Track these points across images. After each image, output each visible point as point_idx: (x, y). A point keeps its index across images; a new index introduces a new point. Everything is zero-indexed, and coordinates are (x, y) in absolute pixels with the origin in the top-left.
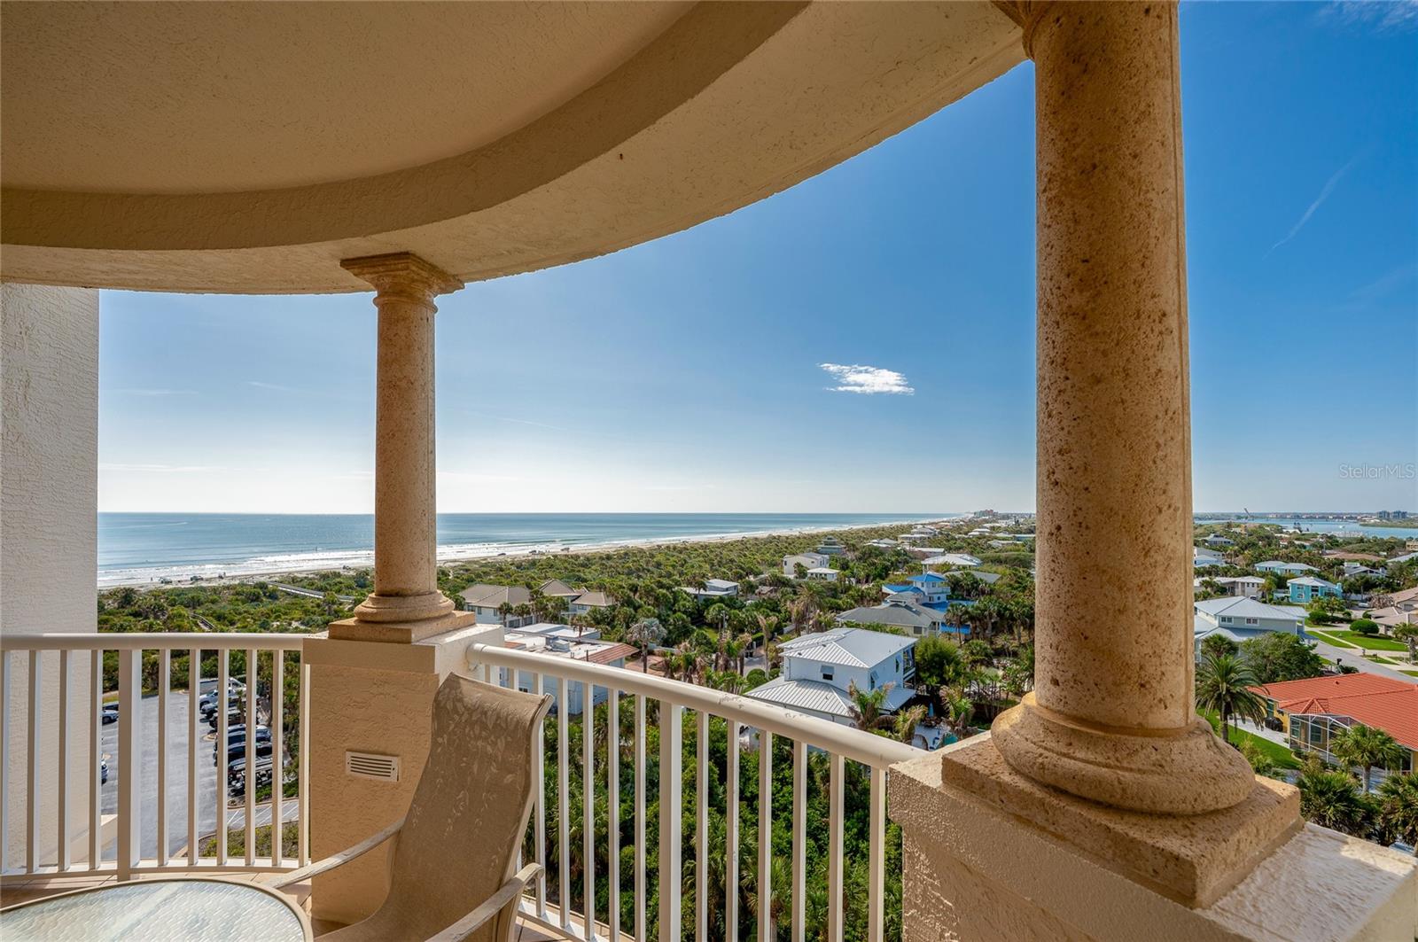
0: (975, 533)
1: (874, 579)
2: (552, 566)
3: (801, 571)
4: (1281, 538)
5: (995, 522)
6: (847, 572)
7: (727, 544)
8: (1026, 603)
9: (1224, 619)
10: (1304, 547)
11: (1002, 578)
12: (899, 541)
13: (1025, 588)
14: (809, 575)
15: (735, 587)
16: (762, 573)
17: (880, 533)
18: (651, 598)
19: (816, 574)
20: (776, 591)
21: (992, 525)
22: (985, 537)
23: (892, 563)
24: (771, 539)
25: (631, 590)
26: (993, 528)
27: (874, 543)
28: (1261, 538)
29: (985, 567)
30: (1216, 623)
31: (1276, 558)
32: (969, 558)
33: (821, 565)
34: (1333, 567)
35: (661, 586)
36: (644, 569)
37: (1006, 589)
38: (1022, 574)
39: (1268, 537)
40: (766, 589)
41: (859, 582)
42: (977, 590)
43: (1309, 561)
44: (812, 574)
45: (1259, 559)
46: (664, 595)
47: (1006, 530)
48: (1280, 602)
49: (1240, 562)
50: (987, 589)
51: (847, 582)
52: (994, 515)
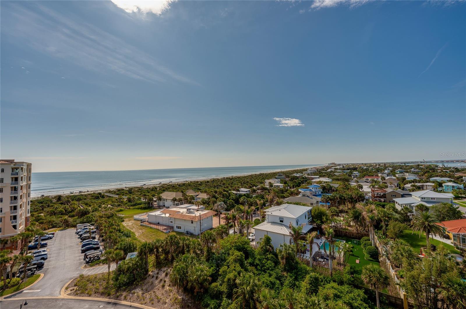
0: (329, 170)
1: (296, 187)
2: (190, 185)
3: (271, 185)
4: (438, 169)
5: (335, 166)
6: (286, 185)
7: (246, 176)
8: (349, 194)
9: (422, 198)
10: (447, 172)
11: (340, 186)
12: (303, 174)
13: (348, 189)
14: (274, 186)
15: (249, 191)
16: (258, 186)
17: (297, 172)
18: (221, 195)
19: (276, 186)
20: (263, 192)
21: (335, 168)
22: (332, 172)
23: (301, 181)
24: (261, 174)
25: (215, 192)
26: (335, 169)
27: (295, 175)
28: (430, 169)
29: (334, 182)
30: (420, 199)
31: (437, 176)
32: (328, 179)
33: (278, 182)
34: (459, 179)
35: (225, 191)
36: (219, 185)
37: (342, 189)
38: (347, 184)
39: (433, 169)
40: (259, 191)
41: (290, 188)
42: (331, 190)
43: (449, 177)
44: (275, 186)
45: (431, 176)
46: (225, 194)
47: (340, 169)
48: (440, 192)
49: (424, 178)
50: (335, 189)
51: (286, 188)
52: (335, 164)
